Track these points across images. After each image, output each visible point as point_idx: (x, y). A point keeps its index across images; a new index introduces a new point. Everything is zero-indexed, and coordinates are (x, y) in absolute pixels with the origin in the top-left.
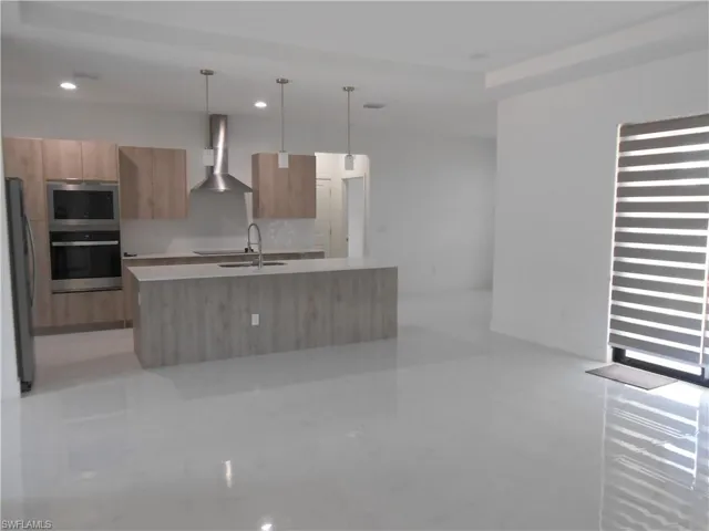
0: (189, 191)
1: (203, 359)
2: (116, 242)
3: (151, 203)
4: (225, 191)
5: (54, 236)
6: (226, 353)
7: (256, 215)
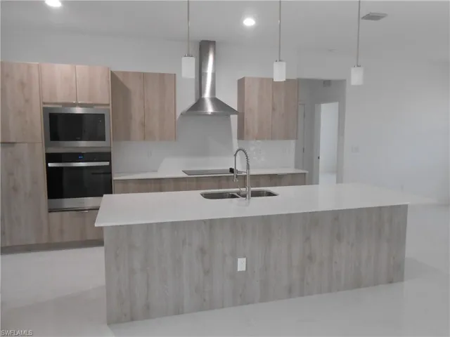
0: (178, 114)
1: (178, 311)
2: (107, 163)
3: (143, 125)
4: (213, 114)
5: (50, 157)
6: (206, 303)
7: (241, 136)
